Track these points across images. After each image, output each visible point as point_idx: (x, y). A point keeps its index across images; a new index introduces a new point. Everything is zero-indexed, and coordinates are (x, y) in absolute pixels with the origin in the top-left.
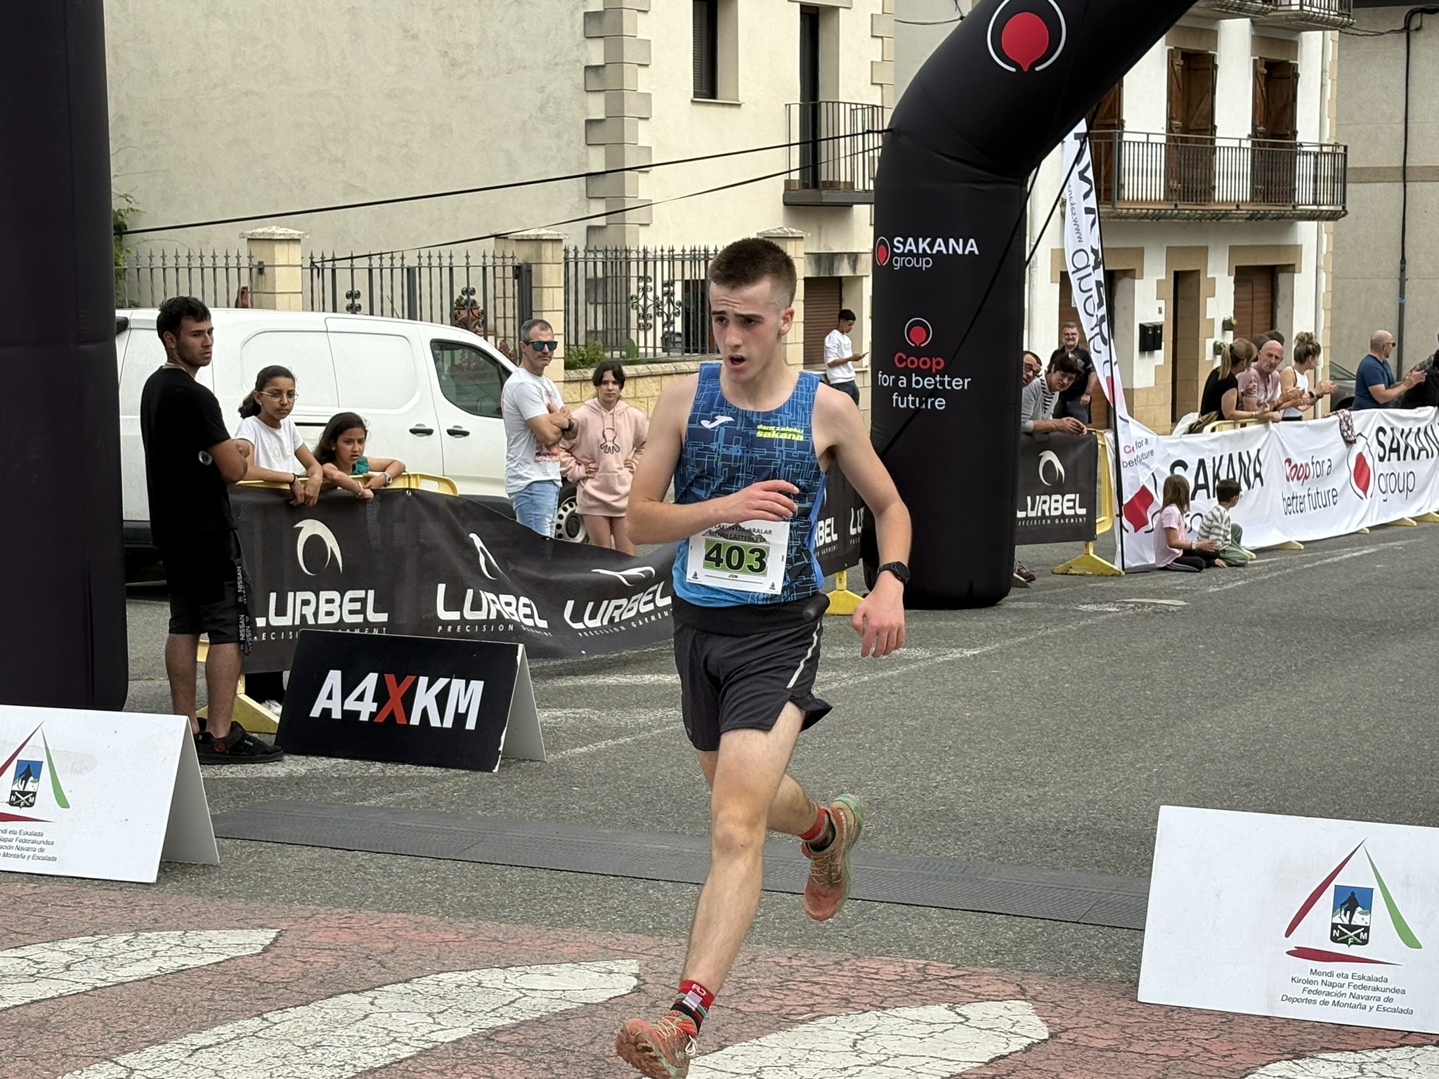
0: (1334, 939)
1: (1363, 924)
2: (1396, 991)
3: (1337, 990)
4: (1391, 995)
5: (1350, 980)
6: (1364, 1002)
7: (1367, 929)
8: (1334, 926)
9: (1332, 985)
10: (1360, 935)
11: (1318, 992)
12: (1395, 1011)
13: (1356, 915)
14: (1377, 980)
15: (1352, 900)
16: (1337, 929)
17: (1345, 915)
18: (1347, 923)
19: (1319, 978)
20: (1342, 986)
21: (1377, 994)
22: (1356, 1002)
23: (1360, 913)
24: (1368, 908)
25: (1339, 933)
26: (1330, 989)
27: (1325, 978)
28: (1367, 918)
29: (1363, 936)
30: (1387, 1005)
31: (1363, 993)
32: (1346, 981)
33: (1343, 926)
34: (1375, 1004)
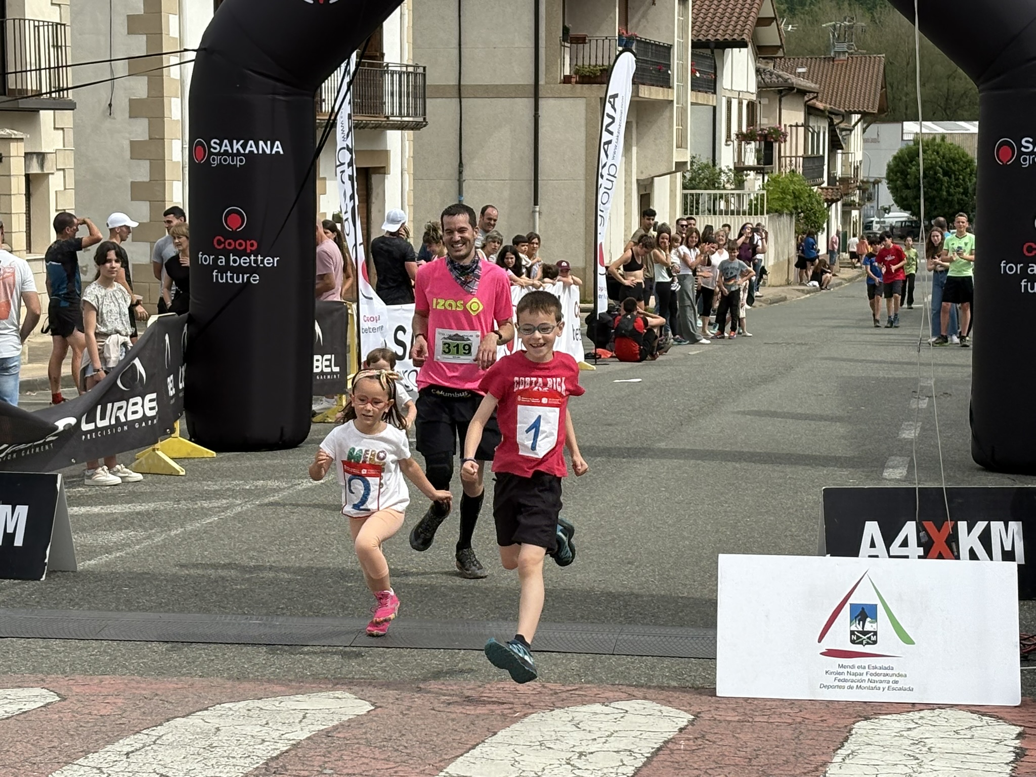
0: (853, 642)
1: (872, 630)
2: (900, 675)
3: (859, 677)
4: (897, 679)
5: (867, 670)
6: (878, 685)
7: (875, 633)
8: (852, 633)
9: (855, 674)
10: (871, 638)
11: (845, 680)
12: (900, 689)
13: (867, 623)
14: (886, 669)
15: (863, 613)
16: (854, 634)
17: (859, 624)
18: (861, 629)
19: (845, 671)
20: (861, 674)
21: (887, 678)
22: (873, 685)
23: (870, 622)
24: (875, 618)
25: (856, 638)
26: (853, 677)
27: (849, 670)
28: (874, 625)
29: (873, 638)
30: (895, 686)
31: (877, 678)
32: (864, 671)
33: (858, 632)
34: (886, 685)
